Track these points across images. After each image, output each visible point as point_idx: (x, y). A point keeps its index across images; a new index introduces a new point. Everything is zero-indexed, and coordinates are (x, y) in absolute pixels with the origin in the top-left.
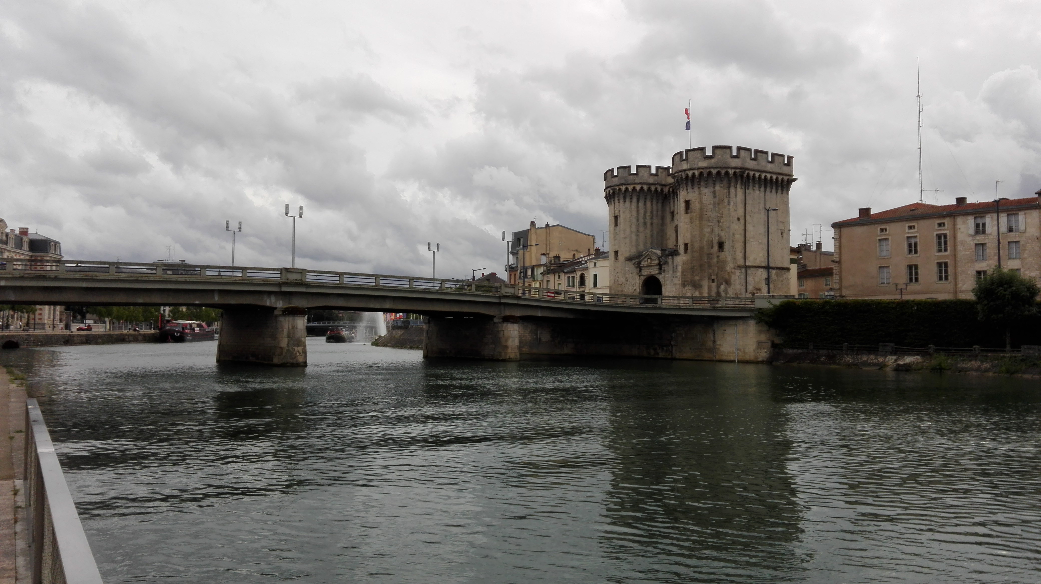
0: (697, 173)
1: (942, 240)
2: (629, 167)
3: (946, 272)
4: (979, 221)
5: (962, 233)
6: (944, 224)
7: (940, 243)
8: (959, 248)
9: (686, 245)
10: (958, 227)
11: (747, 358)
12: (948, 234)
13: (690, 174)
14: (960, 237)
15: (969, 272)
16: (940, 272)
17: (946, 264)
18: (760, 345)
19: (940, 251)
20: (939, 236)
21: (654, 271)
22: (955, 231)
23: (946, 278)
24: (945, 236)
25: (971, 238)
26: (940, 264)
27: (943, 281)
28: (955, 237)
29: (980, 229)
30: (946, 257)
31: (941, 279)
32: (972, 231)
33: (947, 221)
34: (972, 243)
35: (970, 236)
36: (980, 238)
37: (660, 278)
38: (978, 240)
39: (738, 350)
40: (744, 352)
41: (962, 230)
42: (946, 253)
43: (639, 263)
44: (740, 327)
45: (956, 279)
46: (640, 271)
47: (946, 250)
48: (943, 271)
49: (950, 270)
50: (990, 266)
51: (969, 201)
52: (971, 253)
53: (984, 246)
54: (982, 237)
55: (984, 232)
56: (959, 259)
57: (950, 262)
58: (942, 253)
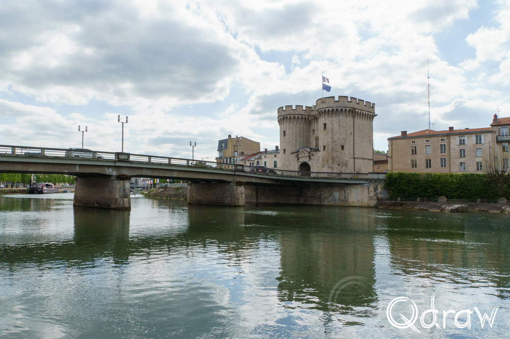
0: (330, 109)
1: (443, 148)
2: (291, 106)
3: (445, 162)
4: (462, 138)
7: (442, 149)
8: (452, 151)
9: (324, 147)
10: (451, 141)
11: (363, 205)
13: (327, 110)
14: (452, 146)
15: (456, 163)
16: (442, 162)
17: (445, 159)
18: (370, 198)
19: (442, 152)
20: (441, 145)
21: (306, 160)
22: (449, 143)
23: (445, 166)
24: (445, 145)
26: (442, 159)
27: (444, 167)
28: (449, 146)
29: (462, 142)
30: (445, 156)
31: (442, 166)
32: (458, 143)
33: (445, 138)
34: (458, 149)
35: (457, 146)
36: (462, 147)
39: (359, 201)
40: (362, 202)
41: (453, 143)
42: (445, 154)
43: (298, 155)
44: (359, 189)
45: (450, 166)
46: (298, 160)
47: (445, 152)
48: (443, 162)
49: (447, 162)
50: (467, 160)
51: (454, 129)
52: (458, 154)
53: (464, 150)
54: (463, 146)
55: (464, 144)
56: (451, 157)
57: (447, 158)
58: (443, 154)
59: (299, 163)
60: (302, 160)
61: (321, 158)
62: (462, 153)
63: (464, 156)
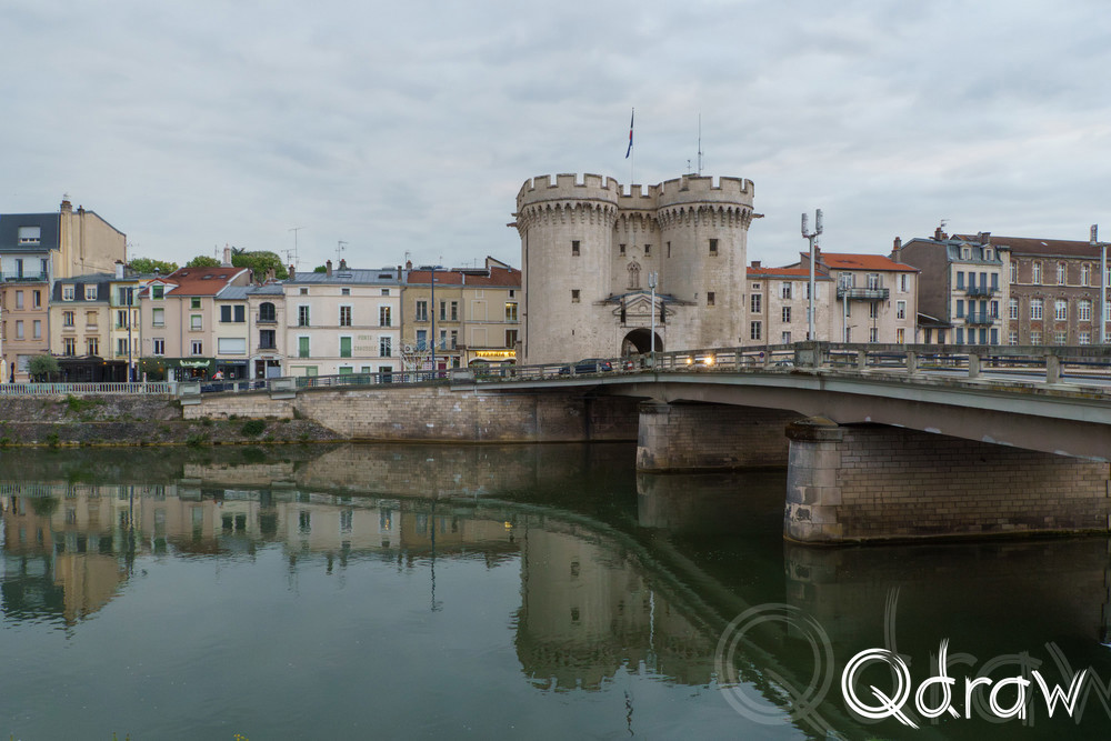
1: (755, 301)
3: (758, 331)
4: (787, 286)
5: (774, 296)
6: (758, 286)
7: (753, 304)
8: (770, 309)
9: (713, 295)
10: (770, 290)
12: (762, 295)
14: (772, 299)
15: (777, 333)
16: (753, 331)
17: (758, 324)
19: (753, 311)
20: (753, 297)
21: (650, 323)
22: (767, 294)
23: (758, 337)
24: (759, 297)
25: (780, 302)
26: (752, 324)
27: (756, 340)
28: (768, 299)
29: (787, 294)
30: (759, 317)
31: (753, 337)
32: (781, 295)
33: (761, 283)
34: (780, 306)
35: (779, 299)
36: (787, 303)
38: (785, 304)
41: (773, 293)
42: (759, 314)
43: (623, 310)
45: (767, 338)
46: (623, 319)
47: (759, 311)
48: (756, 329)
49: (763, 330)
50: (792, 328)
51: (762, 266)
52: (779, 315)
53: (789, 309)
54: (788, 301)
55: (789, 297)
56: (770, 320)
57: (762, 323)
58: (755, 313)
59: (627, 331)
60: (634, 324)
61: (697, 322)
62: (787, 314)
63: (788, 320)
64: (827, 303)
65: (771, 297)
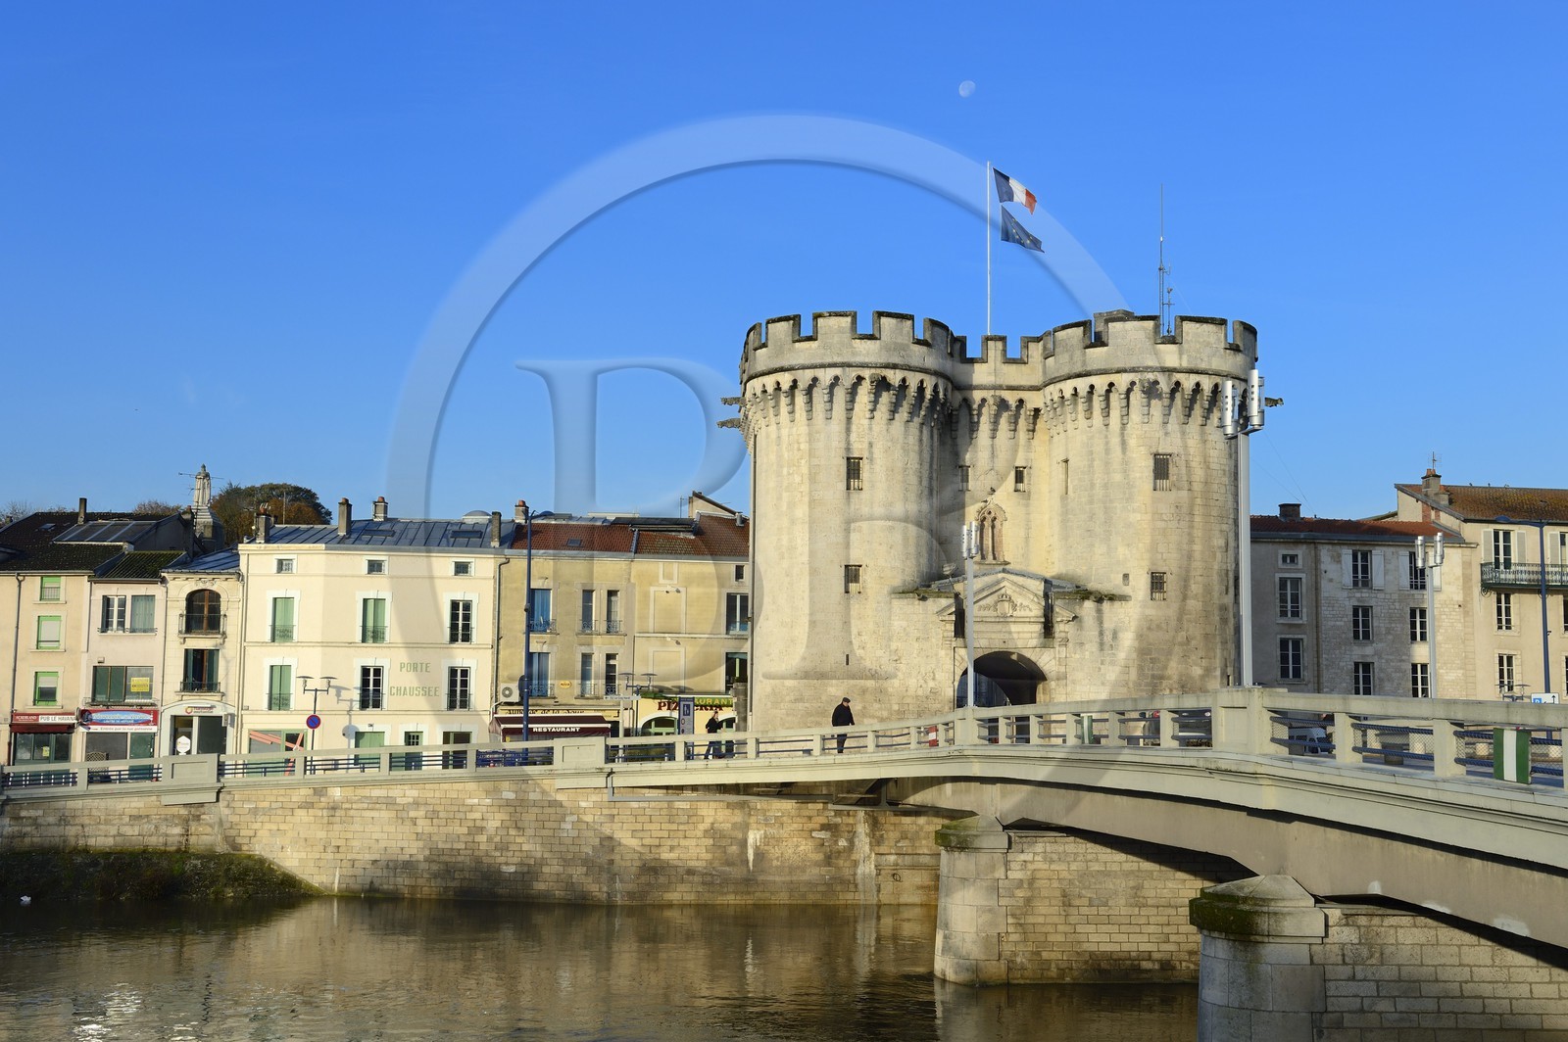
3: (1297, 659)
5: (1331, 580)
6: (1293, 558)
8: (1325, 611)
10: (1323, 567)
12: (1304, 580)
14: (1327, 589)
15: (1341, 664)
16: (1284, 659)
17: (1297, 643)
19: (1283, 613)
20: (1283, 582)
21: (1021, 640)
22: (1316, 576)
23: (1297, 673)
24: (1296, 582)
25: (1345, 594)
26: (1284, 643)
28: (1317, 589)
29: (1362, 575)
30: (1299, 629)
32: (1348, 579)
33: (1300, 551)
34: (1347, 603)
35: (1343, 588)
36: (1363, 596)
37: (1046, 661)
38: (1359, 600)
41: (1330, 575)
42: (1296, 621)
45: (1318, 676)
46: (962, 634)
47: (1296, 614)
48: (1290, 657)
49: (1307, 659)
50: (1377, 653)
51: (1305, 514)
52: (1345, 624)
53: (1366, 611)
54: (1365, 593)
55: (1367, 584)
56: (1323, 636)
57: (1307, 640)
58: (1289, 620)
59: (969, 657)
60: (985, 639)
62: (1362, 623)
63: (1366, 636)
64: (1459, 597)
65: (1324, 584)
